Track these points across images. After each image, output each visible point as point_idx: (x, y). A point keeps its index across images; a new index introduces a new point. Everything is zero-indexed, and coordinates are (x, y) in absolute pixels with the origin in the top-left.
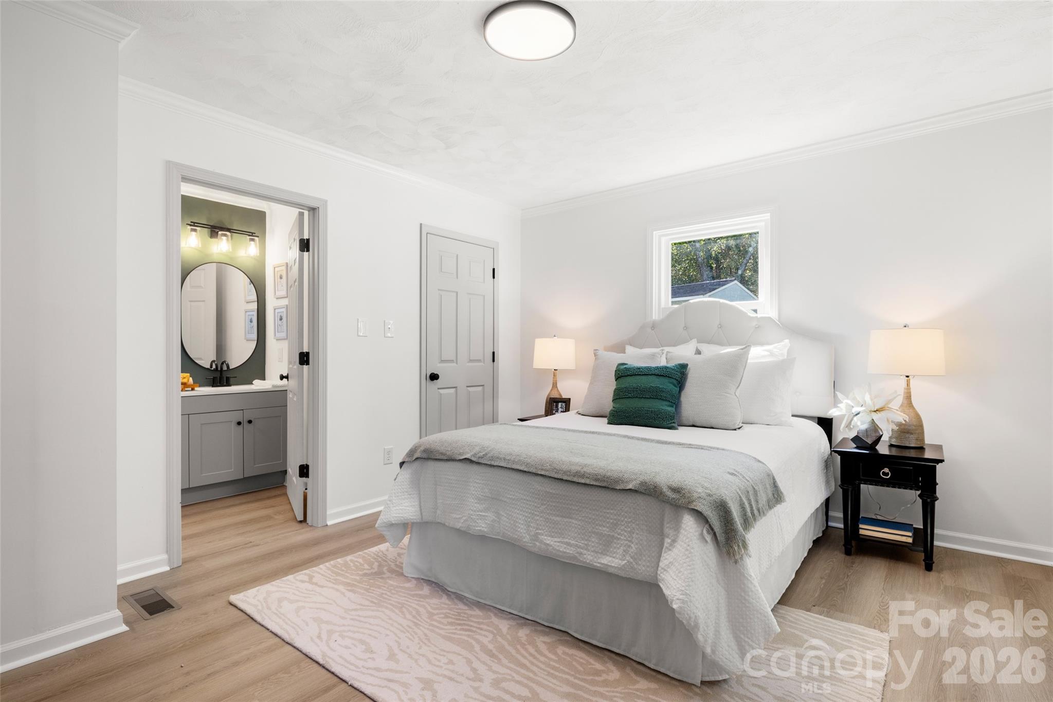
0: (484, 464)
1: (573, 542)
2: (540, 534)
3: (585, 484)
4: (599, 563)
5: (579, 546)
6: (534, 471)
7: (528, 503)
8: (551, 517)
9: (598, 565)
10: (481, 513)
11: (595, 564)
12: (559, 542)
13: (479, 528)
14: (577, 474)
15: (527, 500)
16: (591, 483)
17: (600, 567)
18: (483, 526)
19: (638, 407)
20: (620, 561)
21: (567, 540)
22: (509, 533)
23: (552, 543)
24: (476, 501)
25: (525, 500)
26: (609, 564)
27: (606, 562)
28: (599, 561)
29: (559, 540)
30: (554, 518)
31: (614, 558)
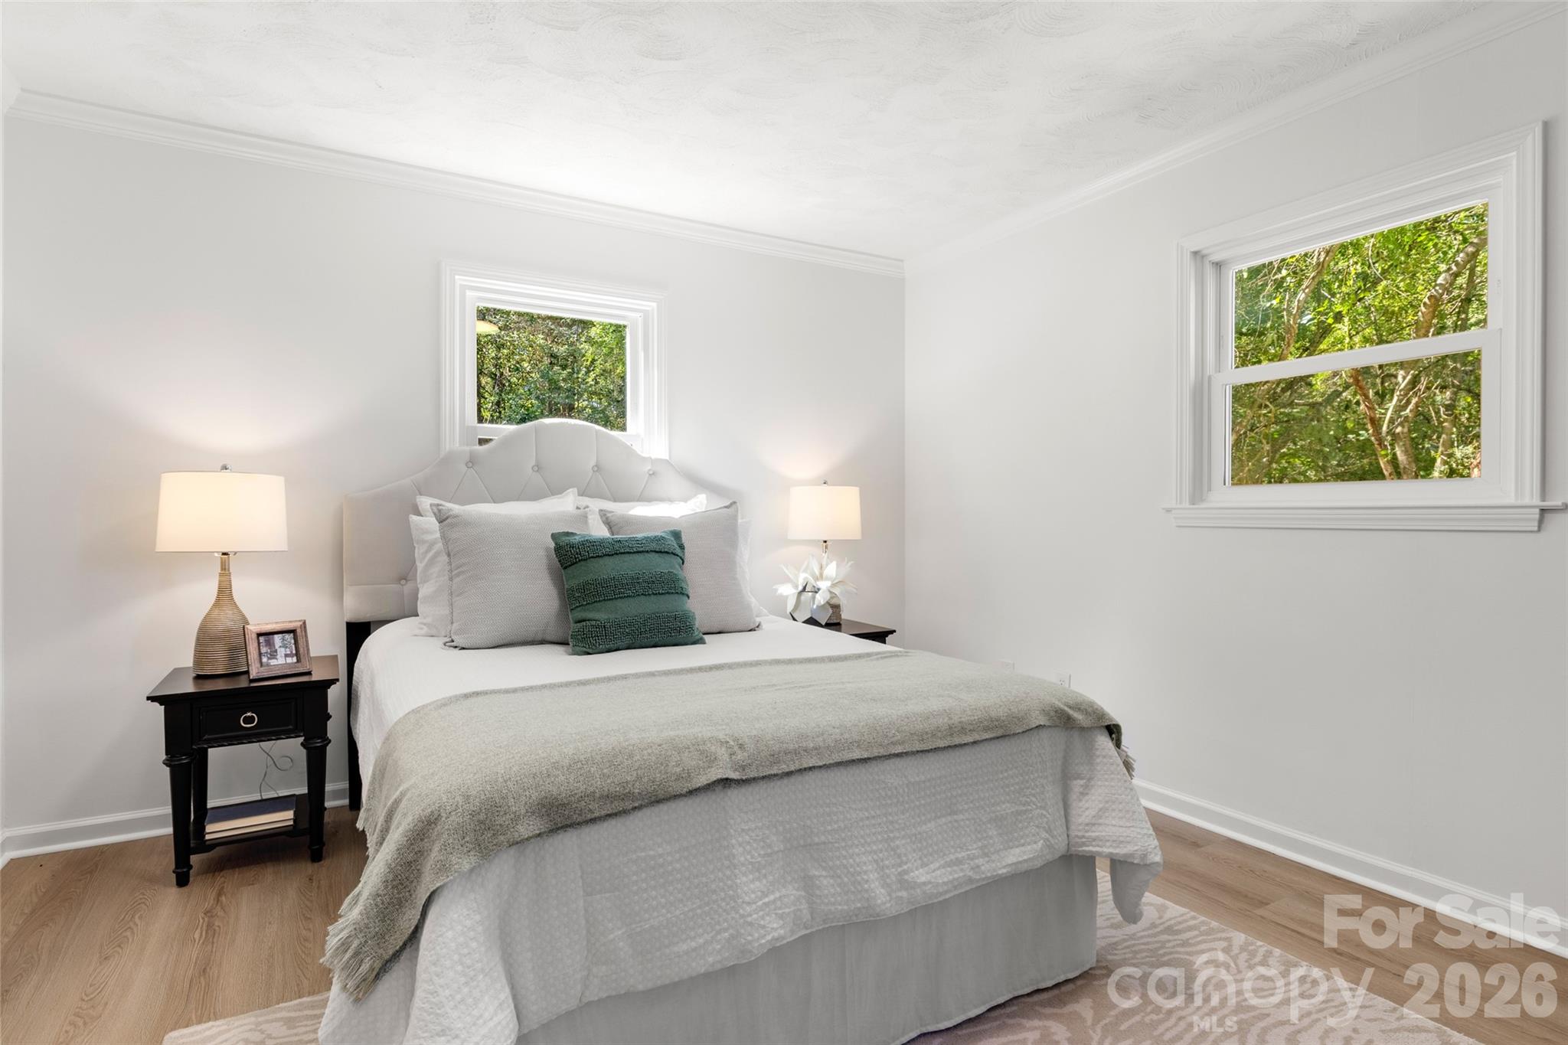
0: (764, 778)
1: (963, 854)
2: (906, 872)
3: (975, 743)
4: (1004, 867)
5: (972, 856)
6: (882, 752)
7: (873, 822)
8: (919, 829)
9: (1004, 871)
10: (766, 900)
11: (1000, 872)
12: (938, 868)
13: (769, 938)
14: (951, 730)
15: (873, 817)
16: (984, 738)
17: (1008, 872)
18: (775, 925)
19: (649, 612)
20: (1035, 846)
21: (952, 857)
22: (840, 907)
23: (928, 877)
24: (751, 877)
25: (868, 818)
26: (1020, 859)
27: (1015, 860)
28: (1004, 864)
29: (937, 865)
30: (924, 827)
31: (1023, 845)
